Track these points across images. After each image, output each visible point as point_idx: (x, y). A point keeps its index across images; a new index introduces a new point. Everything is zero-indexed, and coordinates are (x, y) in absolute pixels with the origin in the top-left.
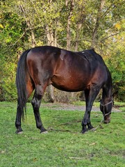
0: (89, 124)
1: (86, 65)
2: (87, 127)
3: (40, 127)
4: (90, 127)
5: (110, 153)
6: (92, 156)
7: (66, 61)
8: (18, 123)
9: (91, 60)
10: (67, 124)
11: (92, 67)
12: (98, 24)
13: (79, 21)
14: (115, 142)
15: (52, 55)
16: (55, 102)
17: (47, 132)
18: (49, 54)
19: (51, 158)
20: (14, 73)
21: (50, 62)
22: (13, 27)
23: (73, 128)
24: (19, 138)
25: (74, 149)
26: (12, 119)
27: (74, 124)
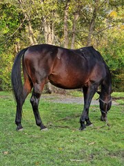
0: (87, 120)
1: (83, 63)
2: (85, 123)
3: (39, 124)
4: (89, 123)
5: (109, 154)
6: (92, 157)
7: (62, 59)
8: (18, 121)
9: (88, 58)
10: (65, 120)
11: (89, 64)
12: (95, 15)
13: (77, 12)
14: (113, 141)
15: (49, 54)
16: (53, 93)
17: (46, 129)
18: (46, 53)
19: (53, 161)
20: (12, 64)
21: (47, 61)
22: (10, 18)
23: (72, 123)
24: (20, 136)
25: (74, 150)
26: (12, 114)
27: (73, 119)
